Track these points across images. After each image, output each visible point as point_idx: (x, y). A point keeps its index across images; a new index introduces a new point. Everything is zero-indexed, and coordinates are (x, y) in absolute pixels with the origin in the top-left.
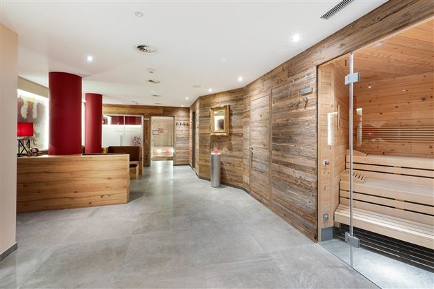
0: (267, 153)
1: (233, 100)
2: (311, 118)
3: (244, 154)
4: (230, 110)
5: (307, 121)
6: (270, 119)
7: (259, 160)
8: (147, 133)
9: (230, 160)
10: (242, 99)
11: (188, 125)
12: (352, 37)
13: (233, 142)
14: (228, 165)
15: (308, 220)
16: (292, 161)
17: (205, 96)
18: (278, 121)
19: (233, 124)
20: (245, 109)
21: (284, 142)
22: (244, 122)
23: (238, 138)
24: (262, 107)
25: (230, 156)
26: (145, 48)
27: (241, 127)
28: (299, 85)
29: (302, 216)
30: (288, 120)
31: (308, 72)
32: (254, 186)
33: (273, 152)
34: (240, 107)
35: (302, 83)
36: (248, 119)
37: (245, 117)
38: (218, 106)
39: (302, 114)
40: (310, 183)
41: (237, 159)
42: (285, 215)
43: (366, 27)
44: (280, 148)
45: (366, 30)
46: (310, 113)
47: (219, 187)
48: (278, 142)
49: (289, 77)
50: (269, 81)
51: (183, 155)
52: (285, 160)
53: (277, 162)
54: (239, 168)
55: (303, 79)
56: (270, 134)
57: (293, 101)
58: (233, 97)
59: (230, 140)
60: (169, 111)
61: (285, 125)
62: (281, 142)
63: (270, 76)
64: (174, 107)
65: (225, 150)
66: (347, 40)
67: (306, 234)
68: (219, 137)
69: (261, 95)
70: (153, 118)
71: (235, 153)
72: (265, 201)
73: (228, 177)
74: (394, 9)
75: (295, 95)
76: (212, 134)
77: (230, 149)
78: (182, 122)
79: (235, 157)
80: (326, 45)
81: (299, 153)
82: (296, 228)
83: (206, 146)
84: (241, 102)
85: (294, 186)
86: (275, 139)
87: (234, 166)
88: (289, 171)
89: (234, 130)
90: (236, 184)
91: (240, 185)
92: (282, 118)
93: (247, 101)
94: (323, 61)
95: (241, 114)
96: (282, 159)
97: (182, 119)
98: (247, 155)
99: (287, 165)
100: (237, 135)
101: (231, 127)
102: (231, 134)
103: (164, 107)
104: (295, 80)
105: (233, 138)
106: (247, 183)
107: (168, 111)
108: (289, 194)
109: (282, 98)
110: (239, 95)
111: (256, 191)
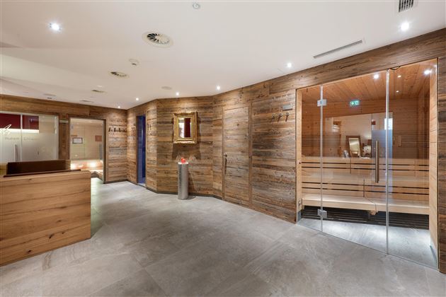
0: (245, 159)
1: (202, 108)
2: (291, 128)
3: (215, 162)
4: (198, 117)
5: (288, 131)
6: (249, 129)
7: (235, 166)
8: (64, 142)
9: (197, 168)
10: (211, 107)
11: (125, 131)
12: (323, 74)
13: (201, 151)
14: (195, 174)
15: (289, 208)
16: (274, 164)
17: (166, 99)
18: (259, 130)
19: (201, 132)
20: (216, 117)
21: (266, 148)
22: (214, 130)
23: (207, 146)
24: (239, 117)
25: (198, 165)
26: (156, 37)
27: (210, 135)
28: (280, 102)
29: (284, 207)
30: (269, 130)
31: (289, 92)
32: (228, 191)
33: (253, 157)
34: (209, 114)
35: (283, 101)
36: (221, 128)
37: (215, 125)
38: (183, 111)
39: (283, 126)
40: (290, 179)
41: (206, 167)
42: (267, 210)
43: (332, 70)
44: (262, 153)
45: (331, 72)
46: (290, 125)
47: (187, 198)
48: (259, 149)
49: (270, 94)
50: (249, 94)
51: (118, 169)
52: (267, 163)
53: (258, 166)
54: (208, 176)
55: (285, 98)
56: (250, 141)
57: (275, 114)
58: (201, 103)
59: (198, 148)
60: (98, 112)
61: (266, 134)
62: (262, 149)
63: (249, 89)
64: (105, 108)
65: (192, 159)
66: (319, 75)
67: (287, 220)
68: (184, 146)
69: (237, 106)
70: (73, 120)
71: (203, 162)
72: (243, 203)
73: (195, 187)
74: (349, 64)
75: (276, 109)
76: (176, 142)
77: (198, 157)
78: (117, 128)
79: (204, 165)
80: (304, 75)
81: (281, 156)
82: (278, 217)
83: (166, 156)
84: (210, 110)
85: (276, 184)
86: (255, 146)
87: (202, 174)
88: (272, 172)
89: (202, 138)
90: (205, 192)
91: (210, 193)
92: (264, 128)
93: (219, 110)
94: (301, 87)
95: (210, 122)
96: (264, 163)
97: (117, 123)
98: (219, 162)
99: (269, 167)
100: (206, 143)
101: (199, 135)
102: (198, 142)
103: (90, 107)
104: (277, 97)
105: (201, 146)
106: (219, 190)
107: (95, 112)
108: (271, 191)
109: (263, 111)
110: (209, 103)
111: (232, 195)
